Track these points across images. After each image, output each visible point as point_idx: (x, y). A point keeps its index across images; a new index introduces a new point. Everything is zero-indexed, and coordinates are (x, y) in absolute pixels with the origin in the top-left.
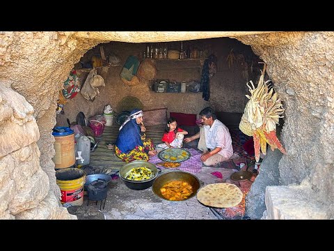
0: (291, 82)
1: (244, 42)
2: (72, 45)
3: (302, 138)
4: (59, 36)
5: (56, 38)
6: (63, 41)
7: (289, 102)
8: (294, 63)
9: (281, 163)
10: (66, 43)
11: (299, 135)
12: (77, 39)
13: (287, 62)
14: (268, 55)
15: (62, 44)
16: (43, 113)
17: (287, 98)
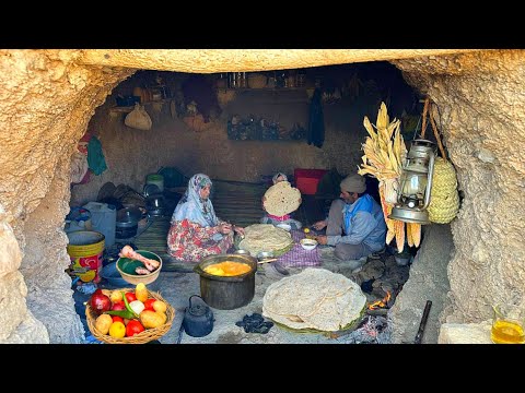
0: (490, 141)
1: (402, 67)
2: (79, 79)
3: (502, 236)
4: (49, 61)
5: (42, 67)
6: (59, 72)
7: (475, 172)
8: (505, 109)
9: (453, 268)
10: (66, 75)
11: (497, 230)
12: (87, 66)
13: (489, 105)
14: (442, 89)
15: (56, 78)
16: (36, 204)
17: (473, 164)
